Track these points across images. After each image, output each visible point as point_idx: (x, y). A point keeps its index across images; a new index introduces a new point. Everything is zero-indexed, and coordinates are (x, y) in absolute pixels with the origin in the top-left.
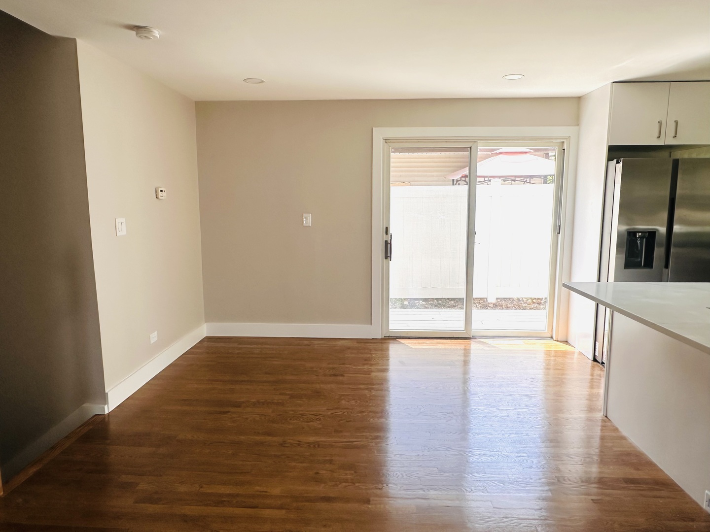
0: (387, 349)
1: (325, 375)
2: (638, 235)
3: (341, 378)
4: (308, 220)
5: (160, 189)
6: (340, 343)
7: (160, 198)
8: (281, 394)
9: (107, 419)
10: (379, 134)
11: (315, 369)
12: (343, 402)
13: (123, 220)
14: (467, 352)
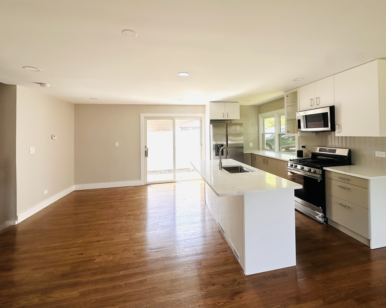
0: (147, 188)
1: (117, 200)
2: (219, 146)
3: (123, 200)
4: (117, 144)
5: (54, 135)
6: (128, 188)
7: (53, 138)
8: (97, 208)
9: (16, 226)
10: (143, 116)
11: (114, 198)
12: (120, 208)
13: (34, 148)
14: (175, 187)
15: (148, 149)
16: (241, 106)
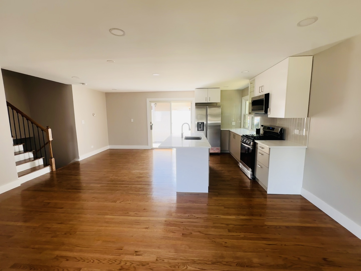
2: (200, 123)
4: (132, 120)
5: (94, 114)
10: (148, 100)
11: (129, 154)
13: (84, 121)
15: (152, 124)
16: (221, 91)
